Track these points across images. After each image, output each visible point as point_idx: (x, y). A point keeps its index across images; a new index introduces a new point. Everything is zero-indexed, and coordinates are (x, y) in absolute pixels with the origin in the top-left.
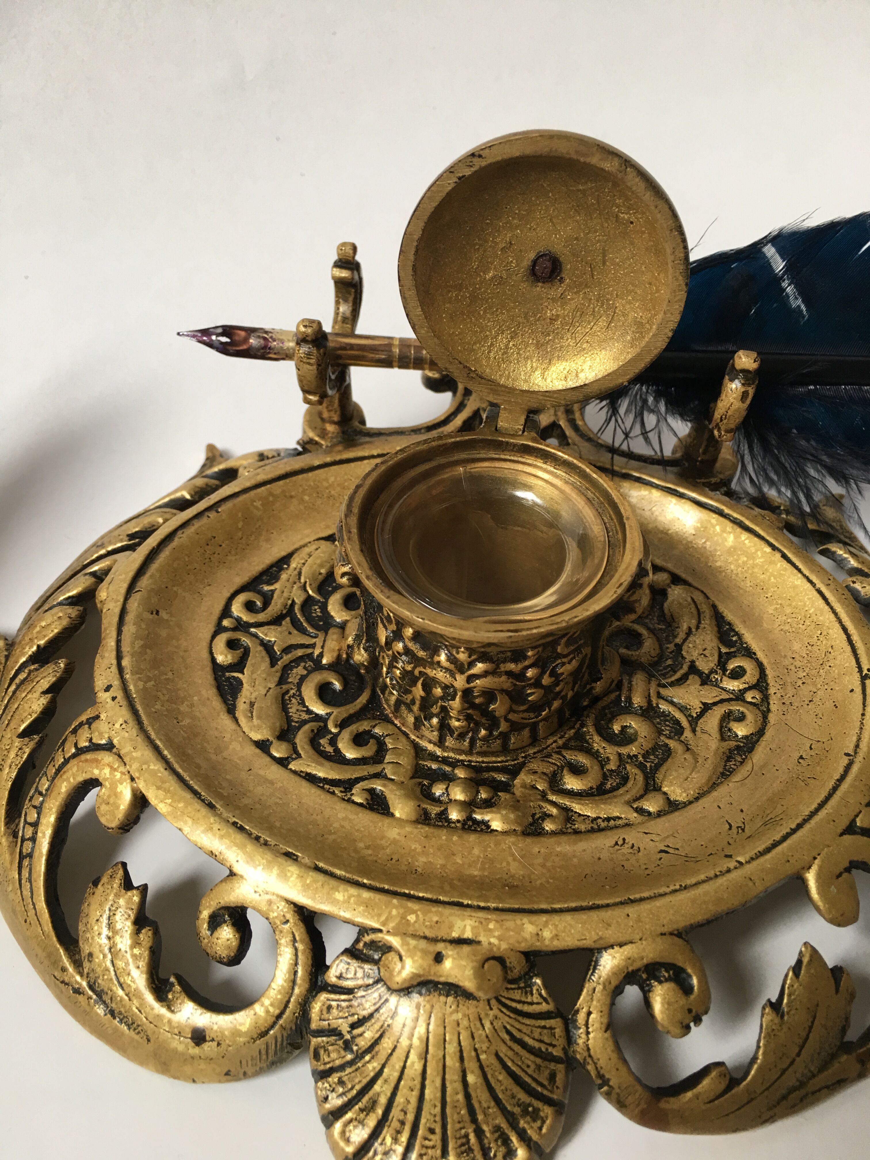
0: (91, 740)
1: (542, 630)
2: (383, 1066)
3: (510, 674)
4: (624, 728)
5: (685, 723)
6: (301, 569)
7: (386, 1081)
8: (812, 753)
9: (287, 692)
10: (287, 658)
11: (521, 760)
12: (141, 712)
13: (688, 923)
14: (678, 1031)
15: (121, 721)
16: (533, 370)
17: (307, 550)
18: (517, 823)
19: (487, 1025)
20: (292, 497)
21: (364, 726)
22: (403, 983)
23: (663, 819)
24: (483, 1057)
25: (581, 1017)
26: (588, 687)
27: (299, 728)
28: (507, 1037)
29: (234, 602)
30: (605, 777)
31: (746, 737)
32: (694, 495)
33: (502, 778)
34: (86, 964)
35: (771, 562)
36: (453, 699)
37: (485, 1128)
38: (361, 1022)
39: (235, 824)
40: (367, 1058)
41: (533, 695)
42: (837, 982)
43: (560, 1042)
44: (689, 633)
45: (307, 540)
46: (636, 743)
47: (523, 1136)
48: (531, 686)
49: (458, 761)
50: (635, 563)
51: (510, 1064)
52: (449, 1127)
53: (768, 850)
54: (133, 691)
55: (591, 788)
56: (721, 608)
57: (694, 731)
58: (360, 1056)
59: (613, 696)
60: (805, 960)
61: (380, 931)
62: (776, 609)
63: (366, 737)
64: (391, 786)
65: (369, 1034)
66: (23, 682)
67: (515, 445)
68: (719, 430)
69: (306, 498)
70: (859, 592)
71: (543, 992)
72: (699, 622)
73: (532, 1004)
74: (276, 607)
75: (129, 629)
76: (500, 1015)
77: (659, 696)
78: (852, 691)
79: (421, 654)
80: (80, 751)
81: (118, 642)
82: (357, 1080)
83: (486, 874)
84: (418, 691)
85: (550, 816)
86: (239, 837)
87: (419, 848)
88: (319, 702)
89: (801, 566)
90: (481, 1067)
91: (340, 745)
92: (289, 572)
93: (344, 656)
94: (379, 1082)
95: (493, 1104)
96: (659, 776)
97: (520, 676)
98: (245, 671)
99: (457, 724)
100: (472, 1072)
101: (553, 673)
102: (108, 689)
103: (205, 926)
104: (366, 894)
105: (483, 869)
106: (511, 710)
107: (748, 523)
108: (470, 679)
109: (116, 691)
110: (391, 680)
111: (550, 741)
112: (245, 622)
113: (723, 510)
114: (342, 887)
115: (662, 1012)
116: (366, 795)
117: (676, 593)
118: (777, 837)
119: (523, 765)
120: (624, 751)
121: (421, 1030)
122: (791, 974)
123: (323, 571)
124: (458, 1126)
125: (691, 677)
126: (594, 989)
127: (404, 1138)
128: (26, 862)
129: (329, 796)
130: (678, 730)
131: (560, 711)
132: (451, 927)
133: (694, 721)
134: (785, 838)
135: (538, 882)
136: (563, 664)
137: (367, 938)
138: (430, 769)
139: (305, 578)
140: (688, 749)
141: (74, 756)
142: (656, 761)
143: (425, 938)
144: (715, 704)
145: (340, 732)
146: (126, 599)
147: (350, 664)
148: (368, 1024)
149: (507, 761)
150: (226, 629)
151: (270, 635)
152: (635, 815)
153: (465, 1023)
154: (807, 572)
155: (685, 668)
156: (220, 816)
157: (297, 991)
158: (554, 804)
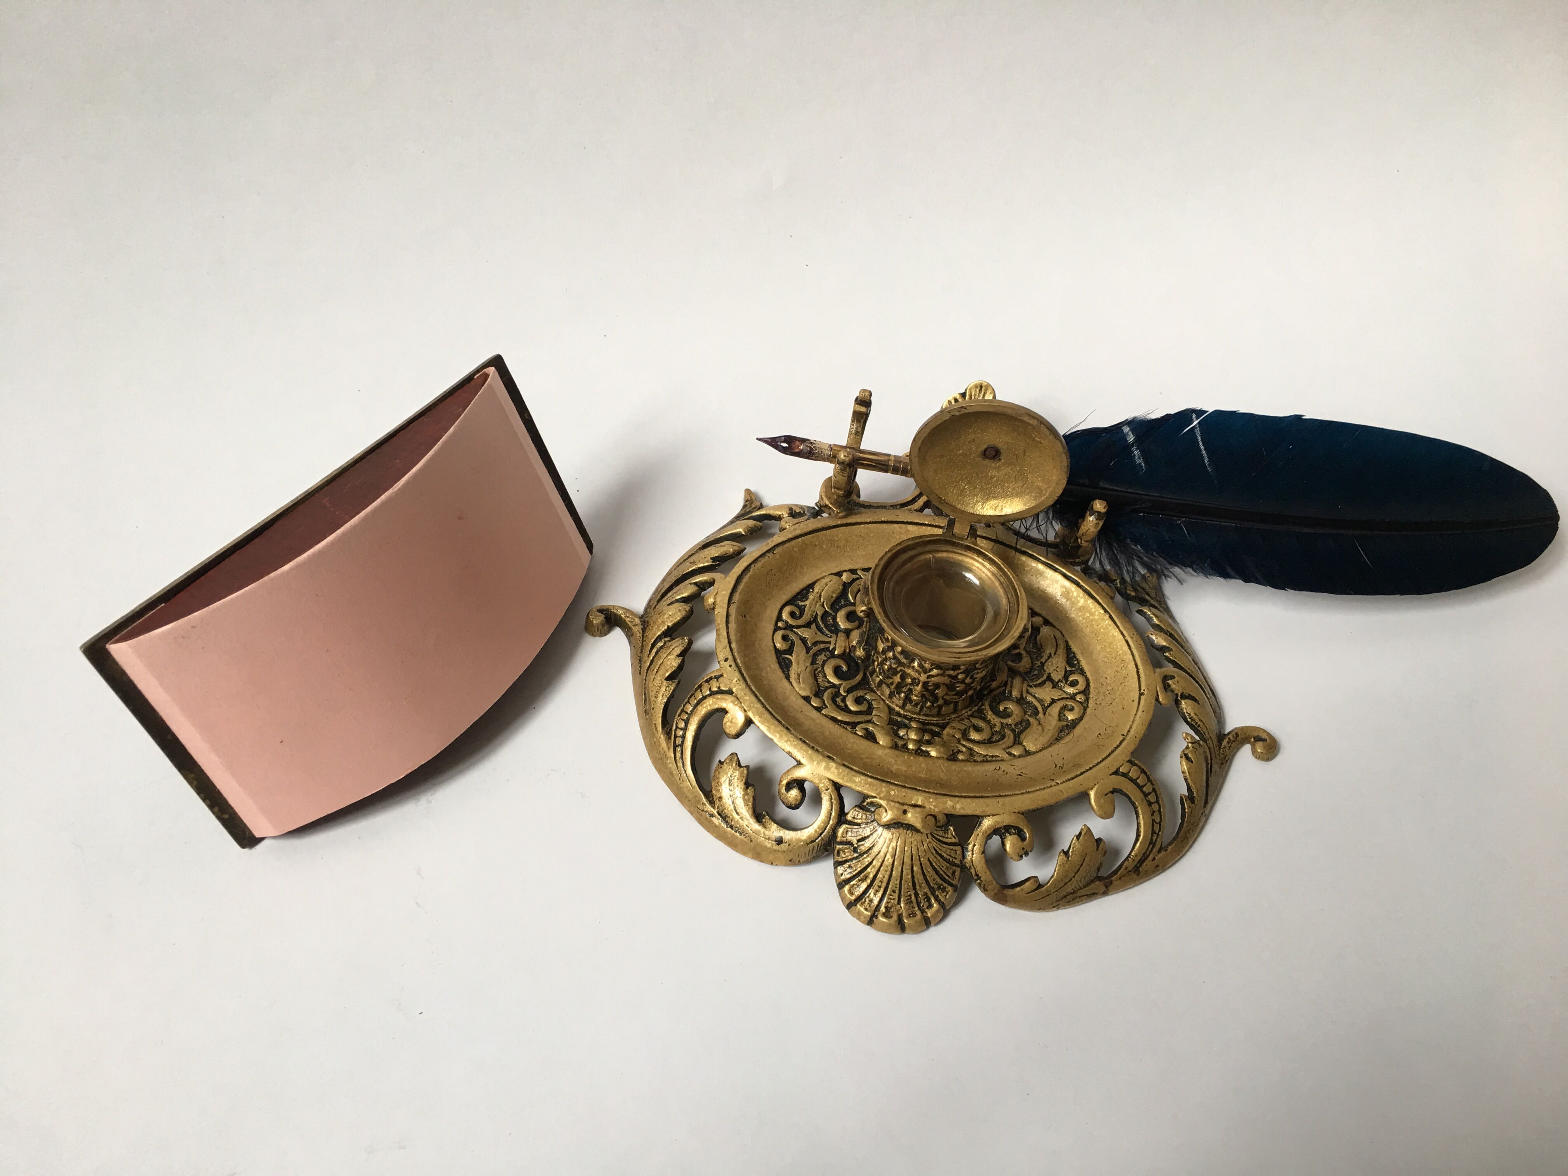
0: (719, 687)
1: (972, 659)
2: (873, 860)
3: (949, 676)
4: (1006, 708)
5: (1040, 709)
6: (821, 593)
7: (874, 867)
8: (1106, 732)
9: (817, 669)
10: (815, 649)
11: (947, 721)
12: (745, 675)
13: (1027, 809)
14: (1017, 858)
15: (736, 679)
16: (977, 502)
17: (824, 581)
18: (944, 753)
19: (925, 846)
20: (816, 545)
21: (860, 693)
22: (886, 822)
23: (1021, 759)
24: (922, 859)
25: (970, 847)
26: (989, 684)
27: (825, 691)
28: (934, 852)
29: (783, 612)
30: (993, 734)
31: (1073, 720)
32: (1064, 571)
33: (937, 729)
34: (717, 803)
35: (1103, 620)
36: (917, 685)
37: (919, 892)
38: (863, 839)
39: (801, 739)
40: (865, 856)
41: (960, 687)
42: (1098, 846)
43: (960, 857)
44: (1050, 656)
45: (824, 574)
46: (1012, 718)
47: (937, 899)
48: (959, 682)
49: (912, 718)
50: (1022, 626)
51: (934, 864)
52: (902, 890)
53: (1072, 779)
54: (739, 662)
55: (985, 740)
56: (1071, 643)
57: (1044, 714)
58: (861, 855)
59: (1002, 689)
60: (1083, 833)
61: (876, 797)
62: (1102, 648)
63: (862, 700)
64: (877, 728)
65: (867, 844)
66: (662, 647)
67: (962, 545)
68: (1081, 540)
69: (824, 546)
70: (1154, 640)
71: (953, 833)
72: (1057, 650)
73: (947, 838)
74: (807, 617)
75: (733, 625)
76: (932, 841)
77: (1028, 692)
78: (1133, 701)
79: (904, 661)
80: (712, 694)
81: (728, 633)
82: (859, 866)
83: (928, 776)
84: (897, 679)
85: (961, 752)
86: (805, 747)
87: (893, 761)
88: (835, 677)
89: (1119, 625)
90: (921, 864)
91: (848, 703)
92: (814, 594)
93: (848, 650)
94: (870, 867)
95: (924, 881)
96: (1022, 737)
97: (955, 677)
98: (793, 654)
99: (915, 698)
100: (916, 866)
101: (972, 677)
102: (726, 660)
103: (784, 788)
104: (870, 780)
105: (926, 774)
106: (946, 694)
107: (1093, 593)
108: (929, 677)
109: (730, 661)
110: (880, 670)
111: (963, 712)
112: (790, 625)
113: (1079, 583)
114: (858, 775)
115: (1010, 848)
116: (864, 731)
117: (1045, 630)
118: (1078, 773)
119: (948, 723)
120: (1004, 721)
121: (893, 844)
122: (1075, 838)
123: (834, 595)
124: (907, 890)
125: (1047, 682)
126: (978, 834)
127: (880, 894)
128: (679, 749)
129: (845, 730)
130: (1036, 713)
131: (972, 696)
132: (911, 800)
133: (1045, 709)
134: (1082, 774)
135: (954, 783)
136: (978, 673)
137: (869, 800)
138: (897, 720)
139: (824, 599)
140: (1040, 724)
141: (710, 695)
142: (1021, 728)
143: (898, 802)
144: (1059, 700)
145: (847, 696)
146: (728, 607)
147: (851, 656)
148: (867, 840)
149: (939, 720)
150: (780, 628)
151: (805, 633)
152: (1007, 755)
153: (915, 843)
154: (1121, 628)
155: (1045, 677)
156: (793, 734)
157: (831, 822)
158: (964, 746)
